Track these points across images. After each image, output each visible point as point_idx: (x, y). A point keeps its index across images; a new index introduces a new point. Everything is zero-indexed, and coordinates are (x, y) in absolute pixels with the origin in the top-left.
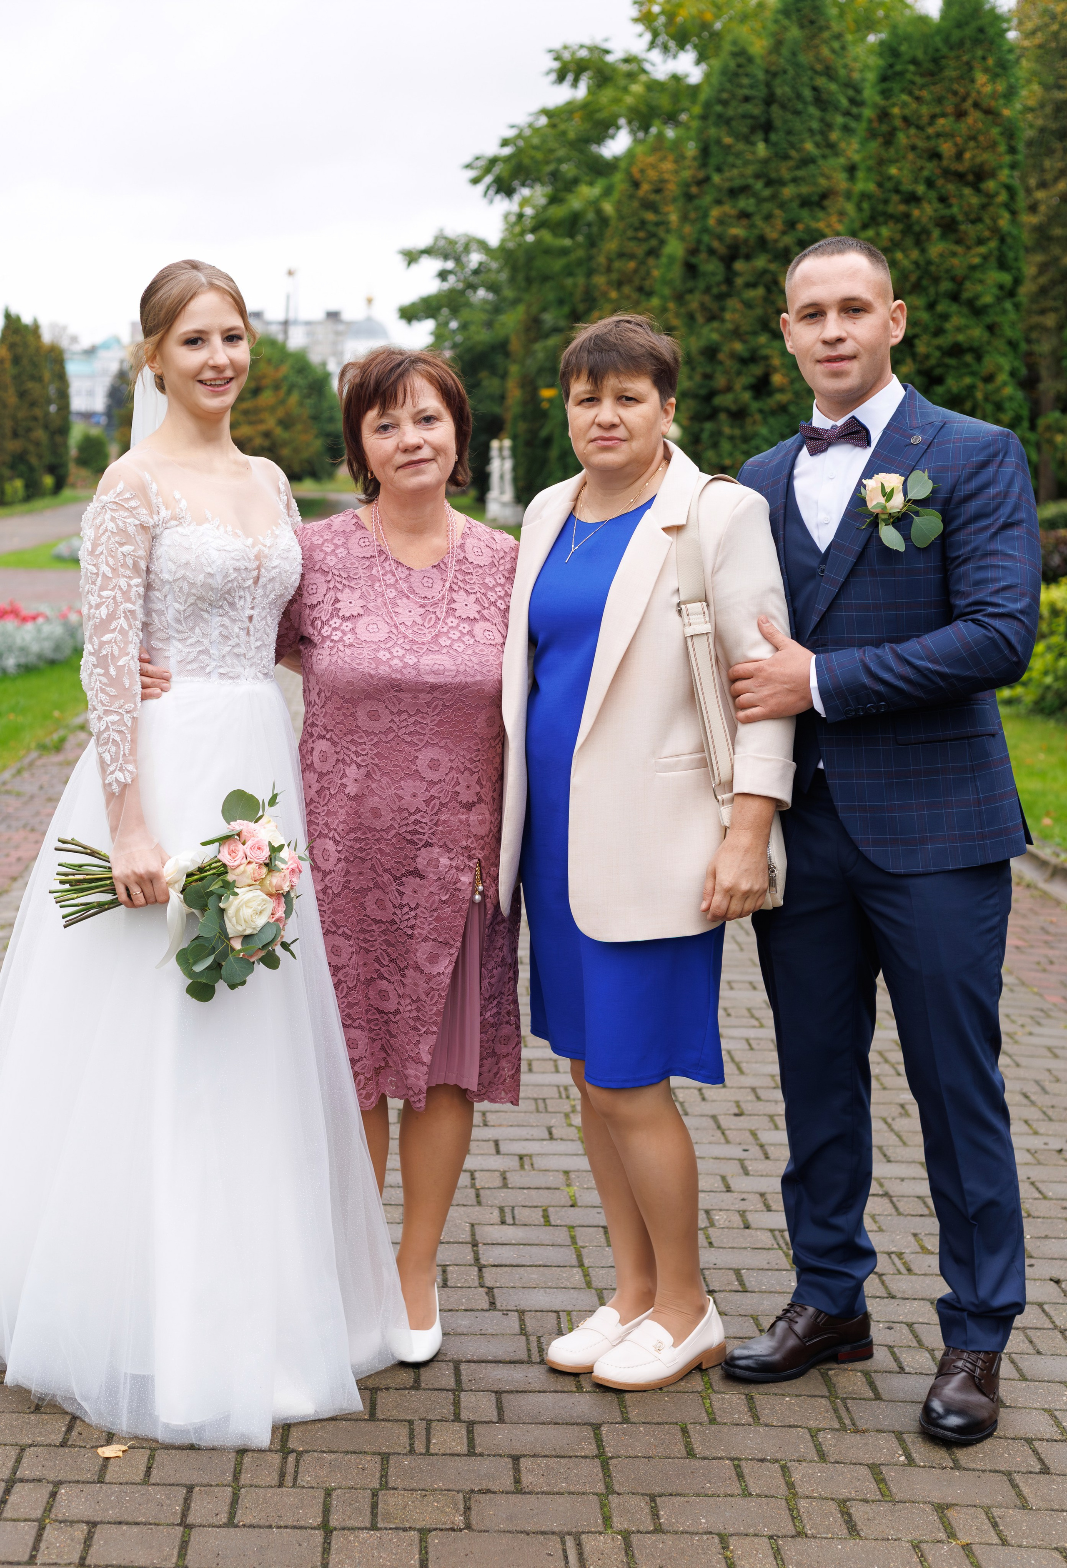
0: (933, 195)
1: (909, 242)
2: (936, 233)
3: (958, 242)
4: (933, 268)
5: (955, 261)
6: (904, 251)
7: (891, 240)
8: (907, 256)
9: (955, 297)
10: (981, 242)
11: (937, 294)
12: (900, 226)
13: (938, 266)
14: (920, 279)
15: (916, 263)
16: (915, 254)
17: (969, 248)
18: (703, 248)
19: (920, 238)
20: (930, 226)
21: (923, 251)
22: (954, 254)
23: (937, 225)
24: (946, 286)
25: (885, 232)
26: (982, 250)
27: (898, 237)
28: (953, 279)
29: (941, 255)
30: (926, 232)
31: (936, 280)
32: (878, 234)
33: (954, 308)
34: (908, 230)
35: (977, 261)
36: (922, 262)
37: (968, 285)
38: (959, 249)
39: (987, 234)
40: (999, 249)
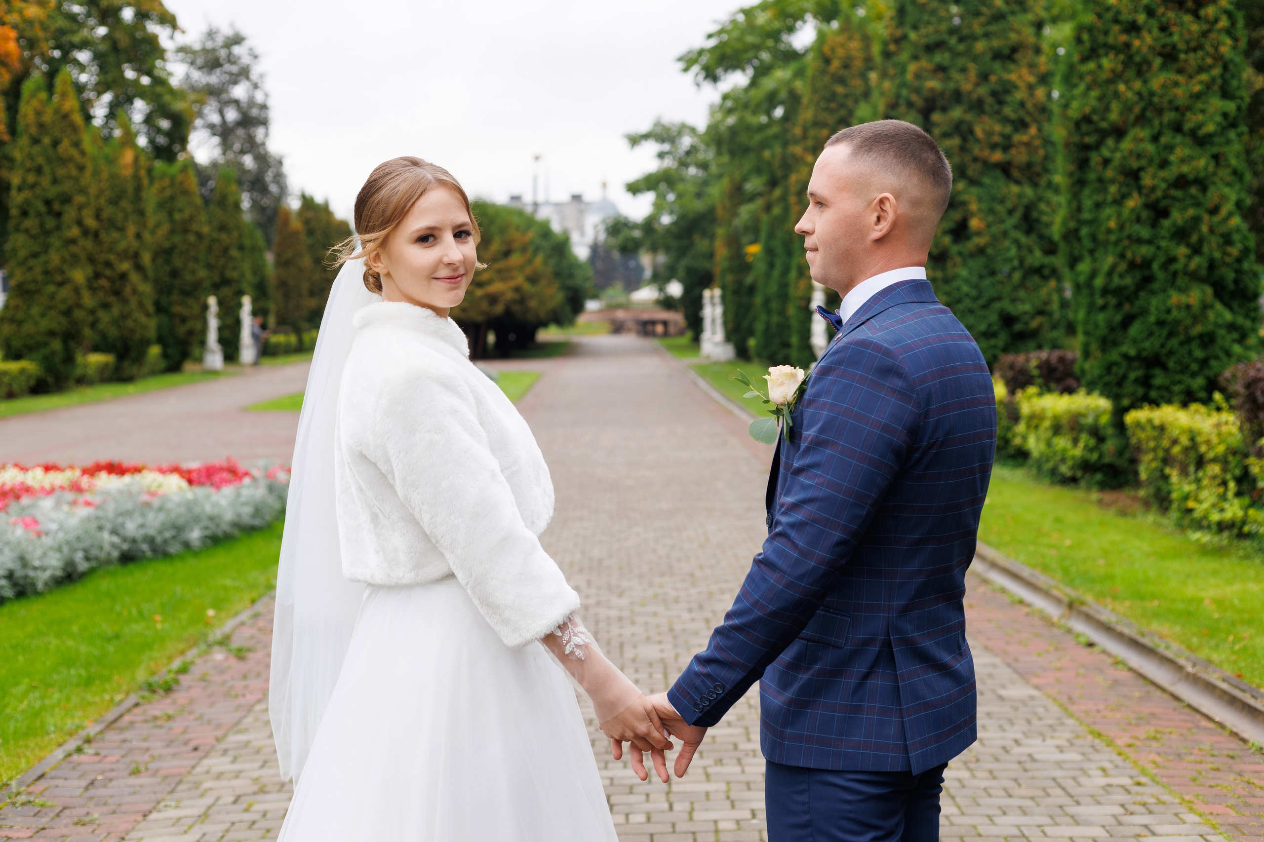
0: (1154, 23)
1: (1130, 73)
2: (1158, 62)
3: (1180, 71)
4: (1156, 99)
5: (1179, 91)
6: (1126, 82)
7: (1113, 71)
8: (1129, 88)
9: (1177, 128)
10: (1201, 69)
11: (1161, 124)
12: (1122, 57)
13: (1161, 97)
14: (1144, 110)
15: (1139, 94)
16: (1138, 85)
17: (1191, 77)
18: (902, 102)
19: (1141, 69)
20: (1150, 57)
21: (1145, 82)
22: (1176, 84)
23: (1161, 54)
24: (1169, 116)
25: (1107, 62)
26: (1204, 77)
27: (1120, 67)
28: (1177, 109)
29: (1164, 86)
30: (1148, 63)
31: (1160, 111)
32: (1100, 67)
33: (1179, 139)
34: (1128, 62)
35: (1197, 88)
36: (1145, 93)
37: (1189, 115)
38: (1180, 78)
39: (1209, 61)
40: (1222, 76)
